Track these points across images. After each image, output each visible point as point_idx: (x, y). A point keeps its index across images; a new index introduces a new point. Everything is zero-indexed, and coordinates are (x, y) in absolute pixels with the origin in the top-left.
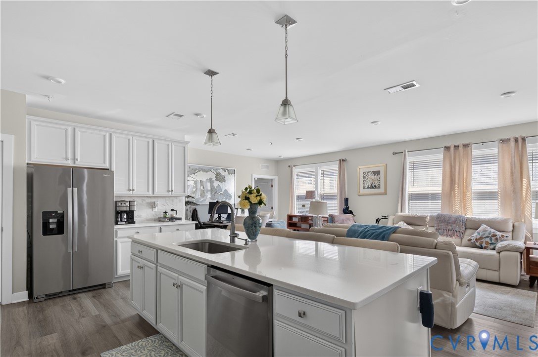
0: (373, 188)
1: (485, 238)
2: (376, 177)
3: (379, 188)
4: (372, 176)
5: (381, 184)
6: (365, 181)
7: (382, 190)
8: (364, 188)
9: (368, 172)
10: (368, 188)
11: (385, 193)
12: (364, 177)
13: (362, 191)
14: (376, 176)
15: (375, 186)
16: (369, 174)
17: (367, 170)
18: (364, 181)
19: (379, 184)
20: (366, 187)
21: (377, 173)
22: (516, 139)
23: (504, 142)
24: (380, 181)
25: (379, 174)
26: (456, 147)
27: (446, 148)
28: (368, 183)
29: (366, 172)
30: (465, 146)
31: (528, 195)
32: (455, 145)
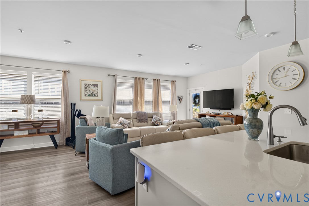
0: (93, 96)
3: (98, 96)
4: (92, 88)
5: (99, 94)
6: (87, 90)
7: (99, 98)
8: (85, 95)
9: (89, 84)
10: (89, 96)
11: (102, 100)
12: (85, 88)
13: (84, 98)
14: (95, 88)
15: (94, 95)
17: (88, 83)
18: (85, 90)
19: (97, 94)
20: (87, 95)
21: (96, 86)
22: (158, 80)
23: (154, 80)
24: (98, 91)
25: (98, 87)
26: (139, 78)
27: (136, 78)
28: (89, 92)
29: (87, 84)
30: (143, 79)
31: (160, 103)
32: (139, 77)
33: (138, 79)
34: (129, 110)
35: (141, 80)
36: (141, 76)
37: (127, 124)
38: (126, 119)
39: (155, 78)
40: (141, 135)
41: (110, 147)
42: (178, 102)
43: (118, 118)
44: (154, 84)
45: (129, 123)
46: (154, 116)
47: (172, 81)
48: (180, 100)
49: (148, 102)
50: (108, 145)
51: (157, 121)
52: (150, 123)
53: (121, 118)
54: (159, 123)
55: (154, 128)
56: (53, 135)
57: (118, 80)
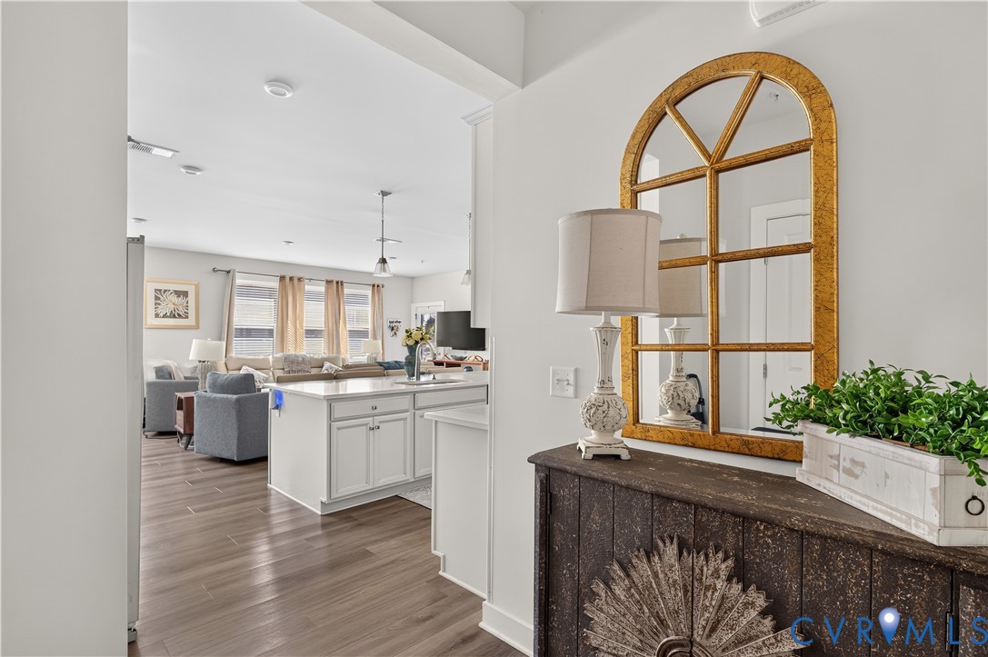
0: (174, 317)
2: (180, 300)
3: (187, 317)
4: (174, 298)
5: (189, 312)
6: (159, 304)
7: (191, 321)
8: (157, 315)
9: (165, 291)
10: (165, 316)
11: (197, 327)
12: (157, 298)
13: (154, 321)
15: (179, 315)
16: (168, 293)
17: (163, 287)
18: (156, 304)
19: (185, 312)
20: (161, 315)
21: (182, 294)
22: (337, 282)
23: (329, 282)
24: (187, 306)
25: (187, 297)
26: (291, 279)
27: (282, 278)
28: (163, 310)
29: (160, 291)
30: (299, 279)
31: (344, 335)
32: (291, 275)
33: (288, 279)
34: (266, 351)
35: (296, 281)
36: (297, 274)
37: (260, 380)
38: (257, 369)
39: (329, 279)
42: (388, 332)
43: (237, 366)
44: (327, 289)
45: (266, 378)
46: (327, 365)
47: (374, 286)
48: (393, 329)
49: (312, 333)
53: (244, 367)
57: (239, 281)
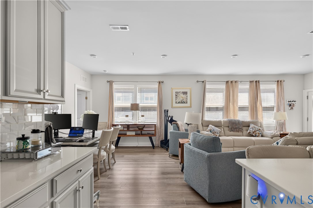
0: (182, 103)
1: (257, 131)
3: (187, 103)
4: (182, 95)
5: (188, 100)
6: (177, 98)
7: (188, 104)
8: (176, 103)
9: (179, 92)
10: (179, 103)
11: (191, 107)
12: (176, 96)
13: (175, 105)
14: (184, 95)
15: (184, 102)
16: (180, 93)
17: (178, 91)
18: (176, 98)
19: (186, 101)
21: (185, 93)
22: (256, 82)
23: (251, 82)
24: (187, 98)
25: (187, 94)
26: (232, 82)
27: (227, 82)
28: (179, 100)
29: (177, 92)
30: (236, 82)
31: (260, 109)
32: (231, 80)
33: (230, 82)
34: (219, 117)
35: (234, 83)
36: (234, 79)
37: (217, 132)
38: (216, 126)
39: (251, 80)
40: (234, 146)
41: (207, 154)
42: (287, 107)
43: (207, 125)
44: (250, 86)
45: (220, 131)
46: (252, 126)
47: (278, 81)
48: (290, 105)
49: (242, 109)
50: (204, 152)
51: (255, 131)
52: (245, 132)
53: (210, 125)
54: (258, 134)
55: (252, 140)
56: (151, 137)
57: (208, 86)
